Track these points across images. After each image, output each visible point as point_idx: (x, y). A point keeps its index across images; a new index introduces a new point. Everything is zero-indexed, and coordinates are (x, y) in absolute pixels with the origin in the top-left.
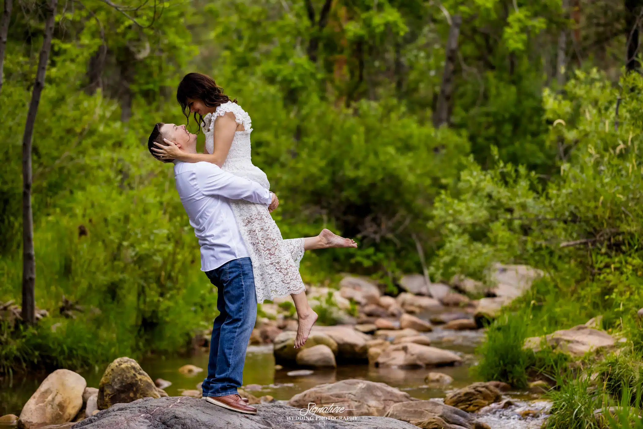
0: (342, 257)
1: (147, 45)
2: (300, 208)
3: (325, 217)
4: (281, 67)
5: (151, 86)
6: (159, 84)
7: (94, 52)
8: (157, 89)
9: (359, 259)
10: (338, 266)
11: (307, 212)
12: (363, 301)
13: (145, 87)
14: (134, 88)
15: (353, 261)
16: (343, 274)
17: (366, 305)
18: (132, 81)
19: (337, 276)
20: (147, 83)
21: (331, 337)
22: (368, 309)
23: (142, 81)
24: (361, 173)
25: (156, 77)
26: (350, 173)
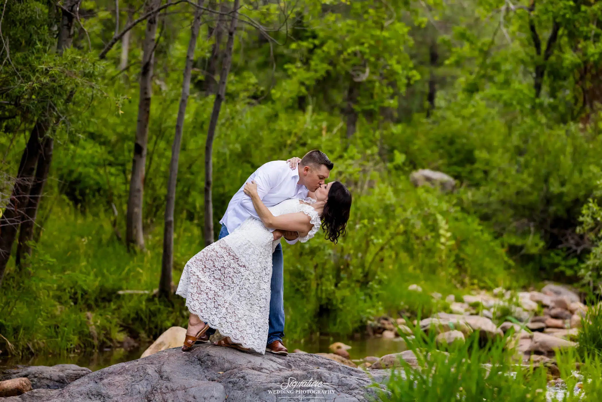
0: (548, 267)
1: (368, 70)
2: (511, 220)
3: (532, 229)
4: (503, 92)
5: (372, 107)
6: (379, 104)
7: (322, 76)
8: (377, 109)
9: (562, 268)
10: (544, 275)
11: (515, 224)
12: (552, 305)
13: (367, 108)
14: (357, 108)
15: (556, 270)
16: (546, 282)
17: (553, 308)
18: (356, 102)
19: (541, 284)
20: (370, 104)
21: (467, 324)
22: (554, 312)
23: (364, 102)
24: (565, 189)
25: (376, 98)
26: (555, 188)
